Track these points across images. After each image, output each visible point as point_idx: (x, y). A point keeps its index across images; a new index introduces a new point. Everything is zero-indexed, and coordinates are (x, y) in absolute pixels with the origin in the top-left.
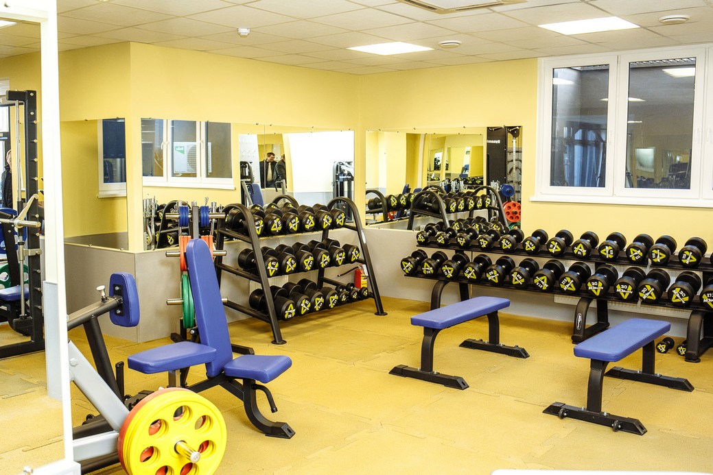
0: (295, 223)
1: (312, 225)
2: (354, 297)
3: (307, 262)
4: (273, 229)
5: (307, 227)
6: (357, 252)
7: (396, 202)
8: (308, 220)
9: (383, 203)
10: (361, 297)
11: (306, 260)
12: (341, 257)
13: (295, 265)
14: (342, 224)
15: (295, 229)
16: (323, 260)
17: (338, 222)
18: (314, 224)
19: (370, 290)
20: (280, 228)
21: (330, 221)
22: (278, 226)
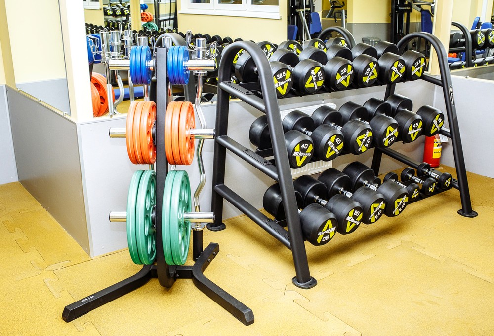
0: (346, 74)
1: (374, 77)
2: (430, 190)
3: (361, 140)
4: (308, 85)
5: (366, 80)
6: (440, 119)
7: (484, 39)
8: (368, 70)
9: (467, 39)
10: (441, 187)
11: (360, 137)
12: (416, 128)
13: (340, 147)
14: (419, 75)
15: (346, 84)
16: (388, 135)
17: (414, 71)
18: (376, 75)
19: (455, 177)
20: (320, 83)
21: (403, 70)
22: (317, 79)
